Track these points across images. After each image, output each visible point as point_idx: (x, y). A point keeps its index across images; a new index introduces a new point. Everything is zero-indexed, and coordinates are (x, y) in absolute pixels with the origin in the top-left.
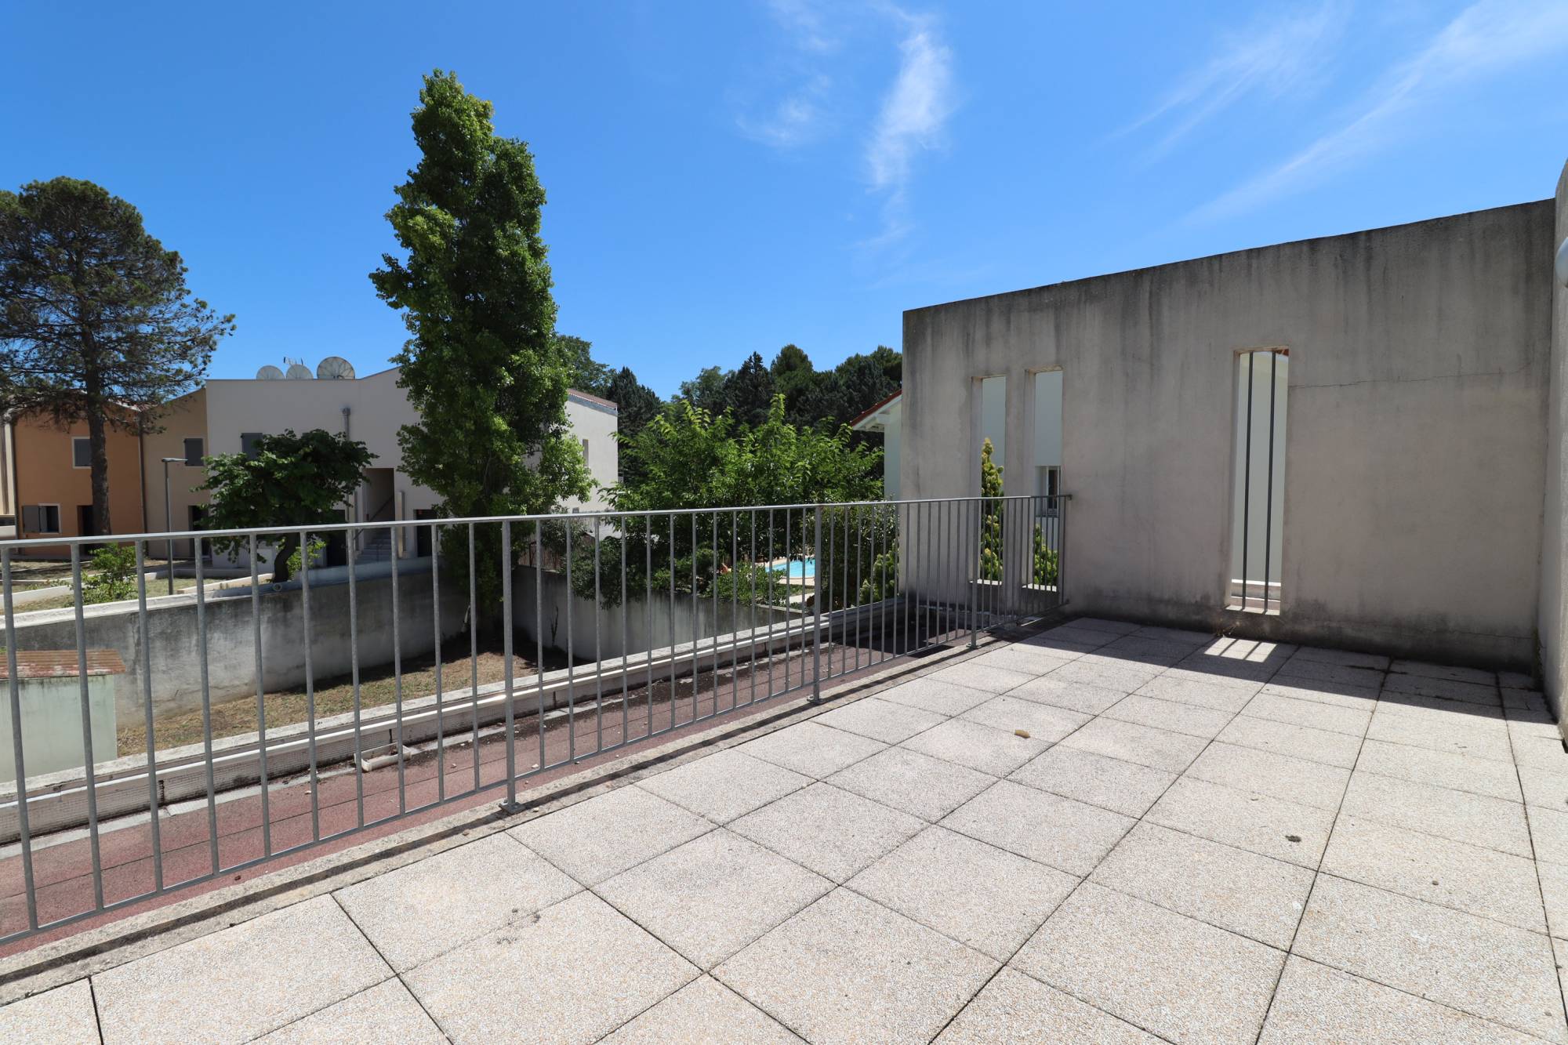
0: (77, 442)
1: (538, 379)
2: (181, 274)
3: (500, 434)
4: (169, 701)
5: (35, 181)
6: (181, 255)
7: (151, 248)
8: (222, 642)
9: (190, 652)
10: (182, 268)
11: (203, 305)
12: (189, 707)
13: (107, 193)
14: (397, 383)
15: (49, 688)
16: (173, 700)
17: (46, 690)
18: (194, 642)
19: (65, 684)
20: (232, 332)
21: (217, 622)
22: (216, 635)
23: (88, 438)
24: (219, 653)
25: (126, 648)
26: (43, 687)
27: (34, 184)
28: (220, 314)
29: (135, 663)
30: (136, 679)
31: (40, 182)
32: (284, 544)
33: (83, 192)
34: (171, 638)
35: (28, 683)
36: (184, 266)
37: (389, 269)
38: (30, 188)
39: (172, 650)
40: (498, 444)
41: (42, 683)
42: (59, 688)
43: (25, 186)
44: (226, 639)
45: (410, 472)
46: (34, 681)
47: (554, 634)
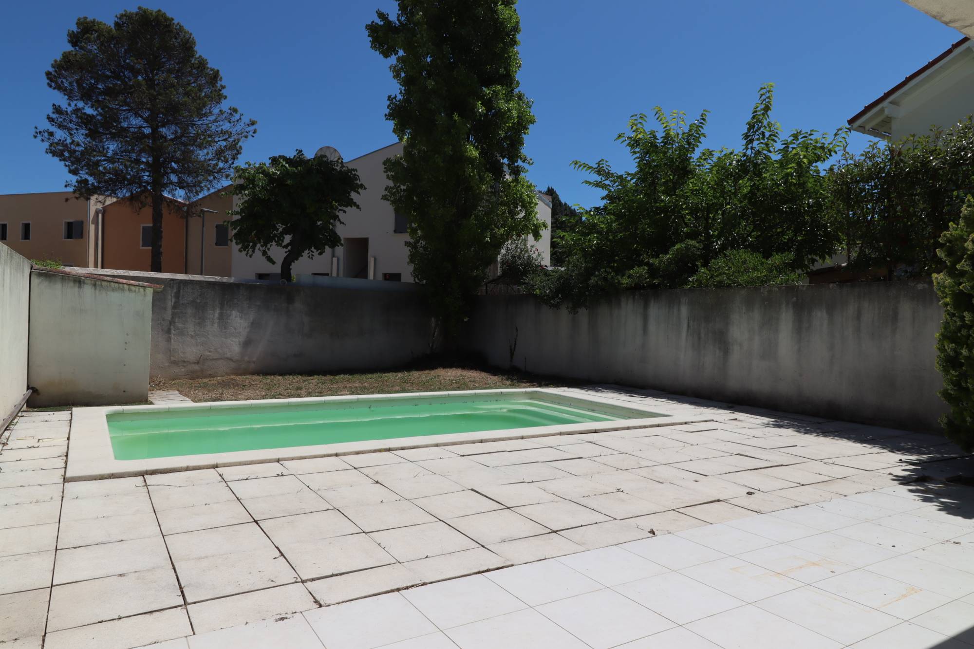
0: (144, 228)
1: (505, 112)
2: (221, 91)
3: (471, 160)
4: (194, 363)
5: (125, 11)
6: (221, 74)
7: (202, 64)
8: (238, 320)
9: (213, 323)
10: (221, 86)
11: (235, 111)
12: (210, 372)
13: (173, 19)
14: (386, 115)
15: (100, 290)
16: (198, 363)
17: (97, 291)
18: (217, 315)
19: (113, 290)
20: (253, 135)
21: (235, 301)
22: (234, 313)
23: (152, 225)
24: (235, 329)
25: (165, 309)
26: (95, 289)
27: (124, 13)
28: (246, 120)
29: (170, 324)
30: (170, 338)
31: (128, 12)
32: (289, 251)
33: (157, 17)
34: (200, 308)
35: (84, 283)
36: (223, 83)
37: (382, 23)
38: (122, 16)
39: (200, 318)
40: (469, 171)
41: (95, 285)
42: (108, 293)
43: (118, 16)
44: (241, 318)
45: (391, 201)
46: (88, 281)
47: (512, 354)
